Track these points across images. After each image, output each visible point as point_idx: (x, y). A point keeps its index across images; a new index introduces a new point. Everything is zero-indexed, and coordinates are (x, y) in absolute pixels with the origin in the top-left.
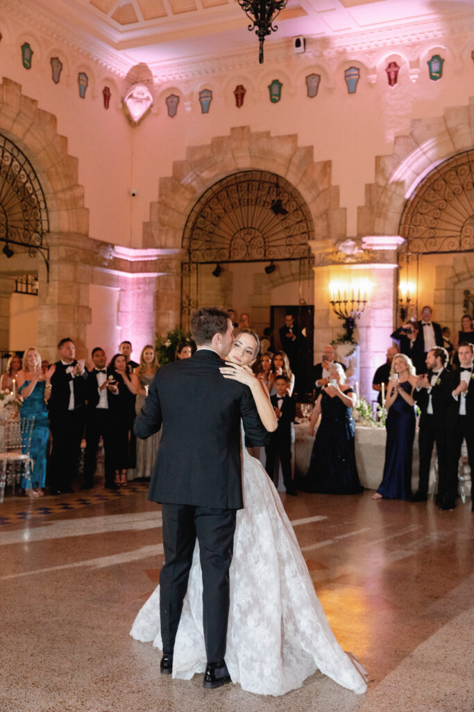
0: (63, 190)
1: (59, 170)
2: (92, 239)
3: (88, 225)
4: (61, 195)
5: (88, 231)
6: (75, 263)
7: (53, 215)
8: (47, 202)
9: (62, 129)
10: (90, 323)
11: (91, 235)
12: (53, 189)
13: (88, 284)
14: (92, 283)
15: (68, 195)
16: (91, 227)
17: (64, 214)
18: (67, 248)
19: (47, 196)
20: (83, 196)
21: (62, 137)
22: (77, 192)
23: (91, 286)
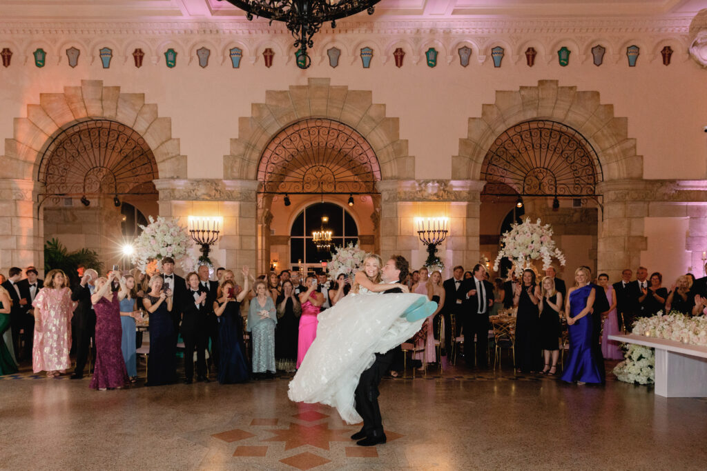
0: (612, 147)
1: (605, 132)
2: (646, 181)
3: (642, 169)
4: (610, 151)
5: (642, 174)
6: (625, 202)
7: (605, 168)
8: (600, 159)
9: (604, 101)
10: (646, 249)
11: (645, 177)
12: (601, 148)
13: (643, 217)
14: (648, 216)
15: (616, 150)
16: (645, 170)
17: (614, 165)
18: (617, 192)
19: (598, 154)
20: (635, 147)
21: (605, 105)
22: (628, 144)
23: (646, 219)
